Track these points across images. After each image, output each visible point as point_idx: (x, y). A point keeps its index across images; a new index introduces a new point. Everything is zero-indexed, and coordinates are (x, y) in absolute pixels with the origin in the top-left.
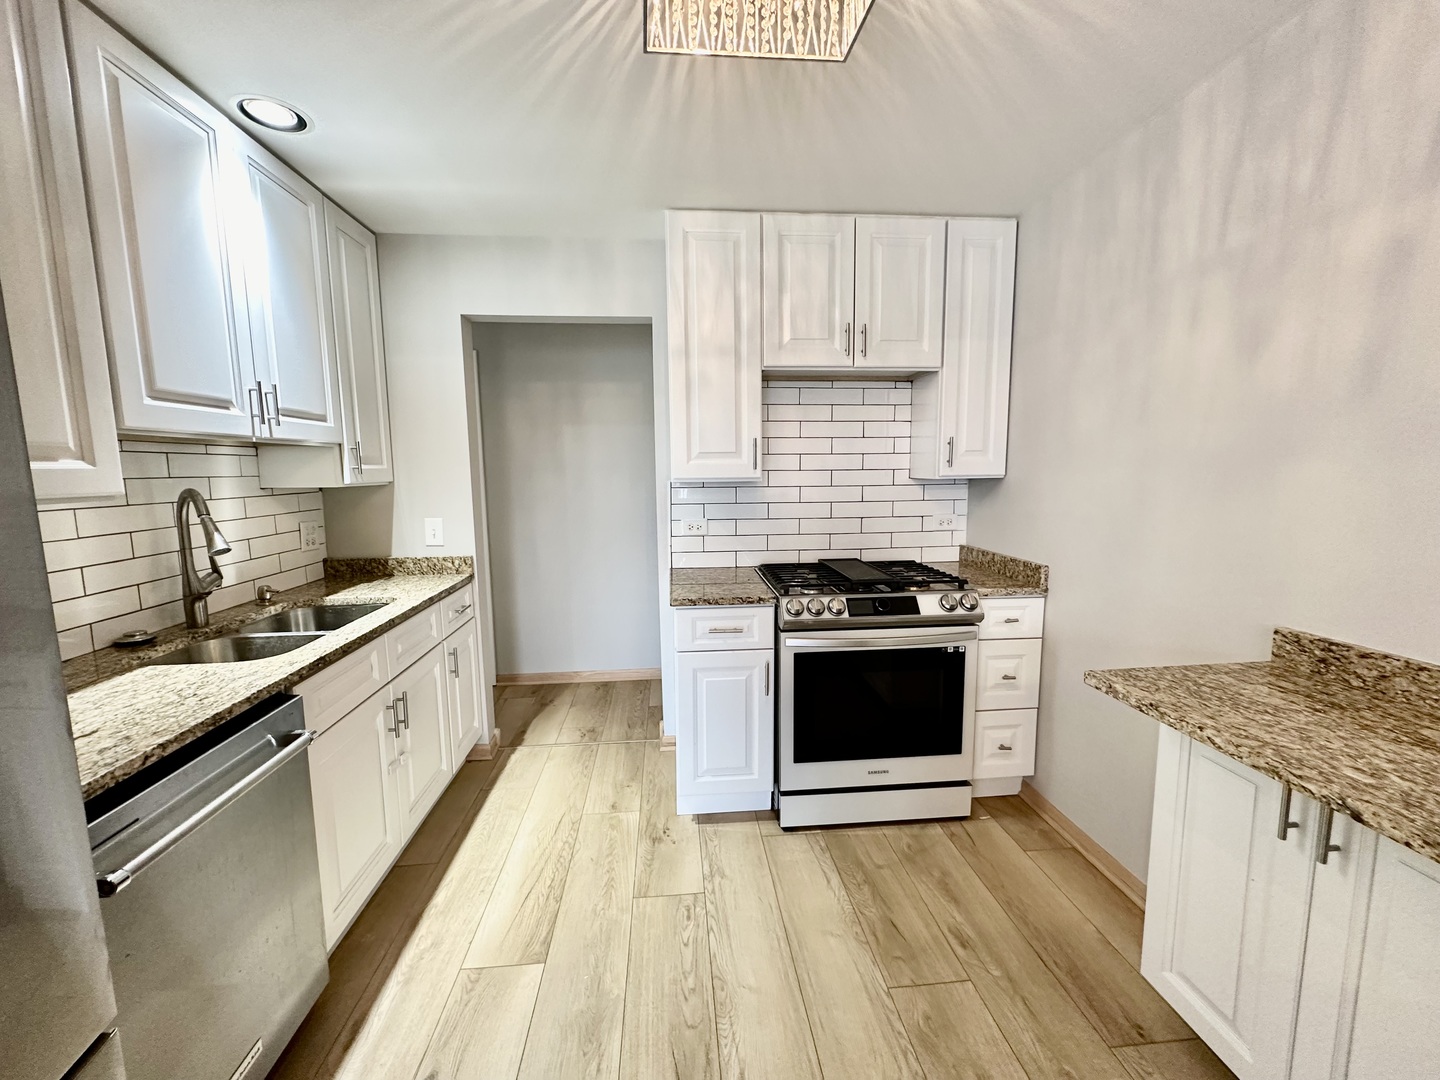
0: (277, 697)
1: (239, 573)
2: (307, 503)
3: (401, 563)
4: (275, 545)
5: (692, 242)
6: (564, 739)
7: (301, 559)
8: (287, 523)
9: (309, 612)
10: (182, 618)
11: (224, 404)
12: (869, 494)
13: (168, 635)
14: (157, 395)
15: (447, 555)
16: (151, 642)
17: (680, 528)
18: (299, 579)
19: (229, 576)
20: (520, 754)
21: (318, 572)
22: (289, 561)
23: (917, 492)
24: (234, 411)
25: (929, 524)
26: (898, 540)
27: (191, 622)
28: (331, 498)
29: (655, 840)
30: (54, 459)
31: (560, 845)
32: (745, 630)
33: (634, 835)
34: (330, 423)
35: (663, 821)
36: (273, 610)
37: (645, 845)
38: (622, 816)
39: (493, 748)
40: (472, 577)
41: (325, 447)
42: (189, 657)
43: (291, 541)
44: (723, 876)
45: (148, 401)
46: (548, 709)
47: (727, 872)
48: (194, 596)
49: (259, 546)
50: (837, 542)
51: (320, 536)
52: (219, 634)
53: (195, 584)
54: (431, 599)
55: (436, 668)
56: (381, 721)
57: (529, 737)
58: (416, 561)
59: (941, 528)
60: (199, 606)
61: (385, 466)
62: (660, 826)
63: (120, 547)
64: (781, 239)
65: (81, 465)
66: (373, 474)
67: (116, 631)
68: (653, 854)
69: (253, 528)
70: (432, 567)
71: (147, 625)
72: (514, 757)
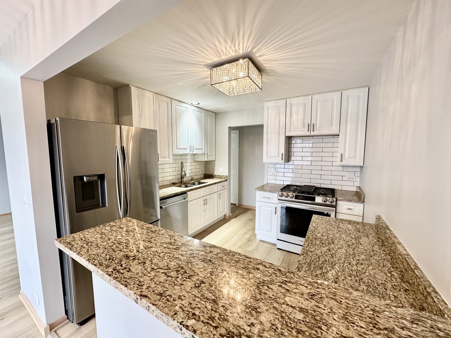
0: (184, 193)
1: (190, 174)
2: (201, 163)
3: (215, 176)
4: (196, 170)
5: (269, 108)
6: (245, 219)
7: (200, 173)
8: (198, 167)
9: (198, 183)
10: (180, 181)
11: (186, 149)
12: (323, 168)
13: (178, 183)
14: (177, 149)
15: (223, 175)
16: (176, 184)
17: (270, 173)
18: (199, 177)
19: (188, 175)
20: (235, 219)
21: (203, 176)
22: (198, 173)
23: (341, 169)
24: (187, 150)
25: (344, 178)
26: (333, 182)
27: (181, 182)
28: (206, 163)
29: (249, 241)
30: (165, 158)
31: (231, 236)
32: (271, 198)
33: (245, 239)
34: (203, 150)
35: (253, 238)
36: (193, 182)
37: (246, 241)
38: (245, 235)
39: (229, 217)
40: (227, 180)
41: (203, 154)
42: (180, 186)
43: (198, 170)
44: (257, 251)
45: (176, 150)
46: (245, 213)
47: (259, 251)
48: (182, 178)
49: (193, 171)
50: (313, 181)
51: (204, 169)
52: (184, 184)
53: (182, 176)
54: (215, 183)
55: (215, 196)
56: (202, 202)
57: (238, 217)
58: (218, 176)
59: (349, 180)
60: (182, 179)
61: (214, 157)
62: (251, 239)
63: (174, 169)
64: (291, 104)
65: (168, 159)
66: (211, 159)
67: (172, 182)
68: (246, 243)
69: (193, 167)
70: (220, 177)
71: (176, 181)
72: (232, 220)
